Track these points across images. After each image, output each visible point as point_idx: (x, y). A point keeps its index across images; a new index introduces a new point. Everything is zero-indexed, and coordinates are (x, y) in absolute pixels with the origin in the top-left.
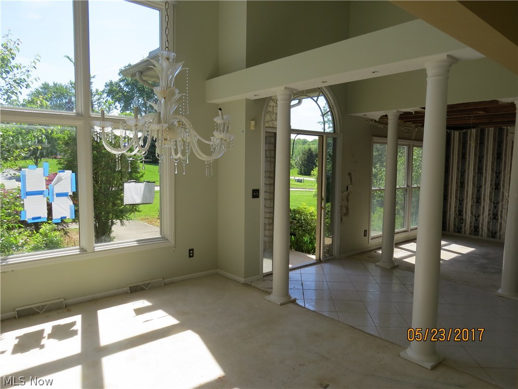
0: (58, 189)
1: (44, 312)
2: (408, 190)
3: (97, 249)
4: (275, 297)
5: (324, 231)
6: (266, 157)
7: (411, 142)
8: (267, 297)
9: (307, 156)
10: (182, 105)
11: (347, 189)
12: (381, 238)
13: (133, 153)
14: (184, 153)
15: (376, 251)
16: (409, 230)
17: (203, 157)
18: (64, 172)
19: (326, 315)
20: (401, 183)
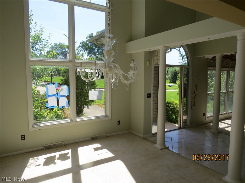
0: (61, 94)
1: (55, 147)
2: (227, 93)
3: (77, 120)
4: (158, 146)
5: (183, 112)
6: (154, 77)
7: (229, 69)
8: (154, 145)
9: (174, 74)
10: (116, 58)
11: (195, 93)
12: (212, 117)
13: (94, 80)
14: (116, 79)
15: (210, 124)
16: (227, 113)
17: (125, 82)
18: (64, 86)
19: (184, 156)
20: (223, 89)
